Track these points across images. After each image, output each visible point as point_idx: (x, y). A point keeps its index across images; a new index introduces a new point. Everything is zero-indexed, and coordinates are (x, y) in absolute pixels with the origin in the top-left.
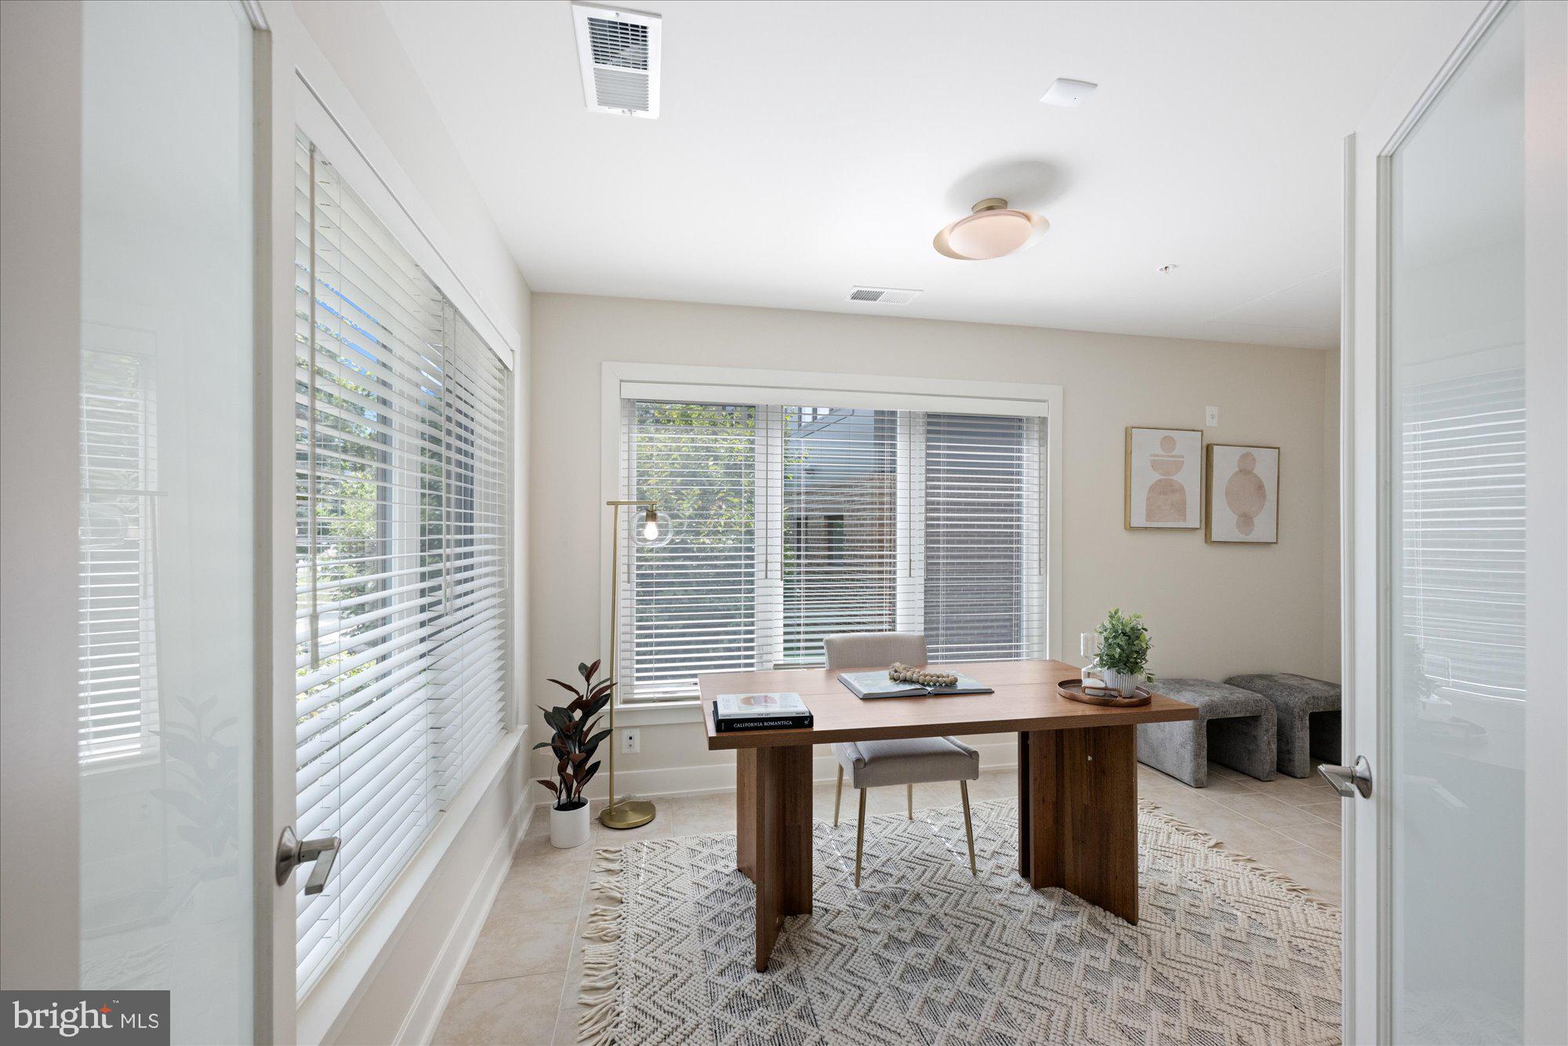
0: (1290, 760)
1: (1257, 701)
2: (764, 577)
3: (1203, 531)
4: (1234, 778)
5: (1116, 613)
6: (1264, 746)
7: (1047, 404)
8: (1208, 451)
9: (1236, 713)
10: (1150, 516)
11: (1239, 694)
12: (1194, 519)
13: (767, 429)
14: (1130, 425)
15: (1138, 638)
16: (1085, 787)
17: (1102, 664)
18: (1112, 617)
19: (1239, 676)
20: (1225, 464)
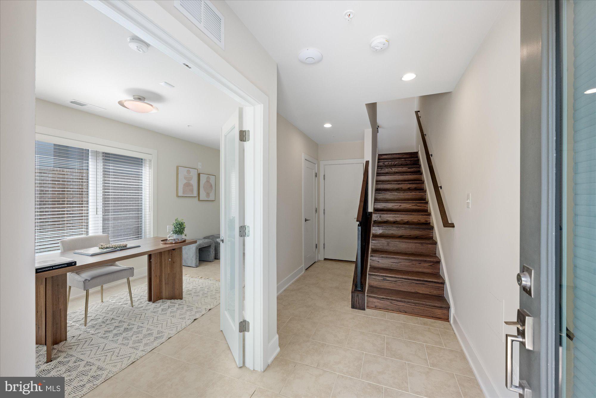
0: (218, 255)
1: (210, 241)
3: (198, 197)
4: (205, 263)
5: (177, 219)
6: (212, 253)
7: (151, 155)
8: (199, 175)
9: (205, 245)
10: (184, 193)
11: (206, 240)
12: (195, 194)
14: (178, 165)
15: (183, 225)
16: (168, 268)
17: (173, 233)
18: (176, 220)
19: (206, 237)
20: (203, 179)
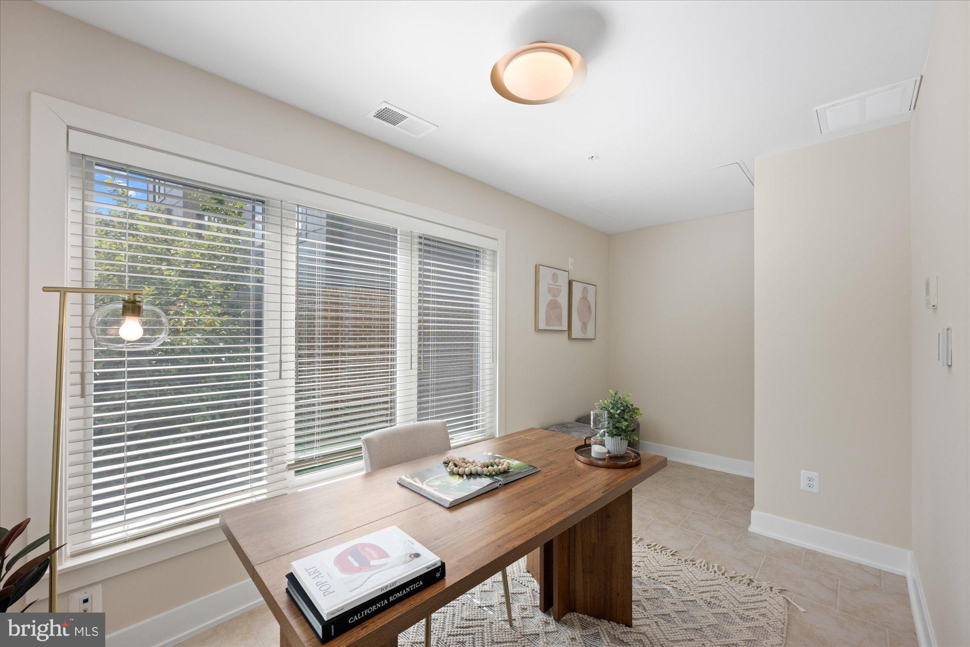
2: (278, 377)
3: (568, 331)
7: (496, 241)
8: (570, 284)
10: (547, 322)
12: (565, 327)
13: (282, 226)
14: (538, 263)
16: (593, 530)
